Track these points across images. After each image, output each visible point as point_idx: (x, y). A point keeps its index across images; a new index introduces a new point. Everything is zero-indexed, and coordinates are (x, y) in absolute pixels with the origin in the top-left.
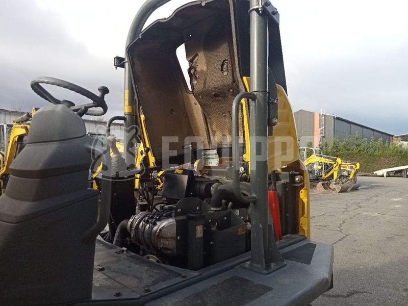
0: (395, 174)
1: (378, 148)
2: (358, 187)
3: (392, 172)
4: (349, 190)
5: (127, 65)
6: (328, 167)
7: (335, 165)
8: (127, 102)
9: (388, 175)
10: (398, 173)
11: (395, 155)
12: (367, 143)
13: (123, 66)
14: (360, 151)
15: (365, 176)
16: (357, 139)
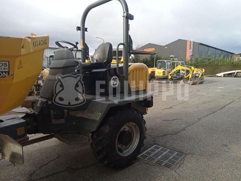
0: (228, 75)
1: (221, 61)
2: (203, 82)
3: (226, 74)
4: (197, 83)
5: (81, 30)
6: (188, 72)
7: (190, 71)
8: (82, 44)
9: (224, 76)
10: (230, 75)
11: (230, 65)
12: (214, 58)
13: (80, 30)
14: (210, 63)
15: (210, 77)
16: (209, 56)
